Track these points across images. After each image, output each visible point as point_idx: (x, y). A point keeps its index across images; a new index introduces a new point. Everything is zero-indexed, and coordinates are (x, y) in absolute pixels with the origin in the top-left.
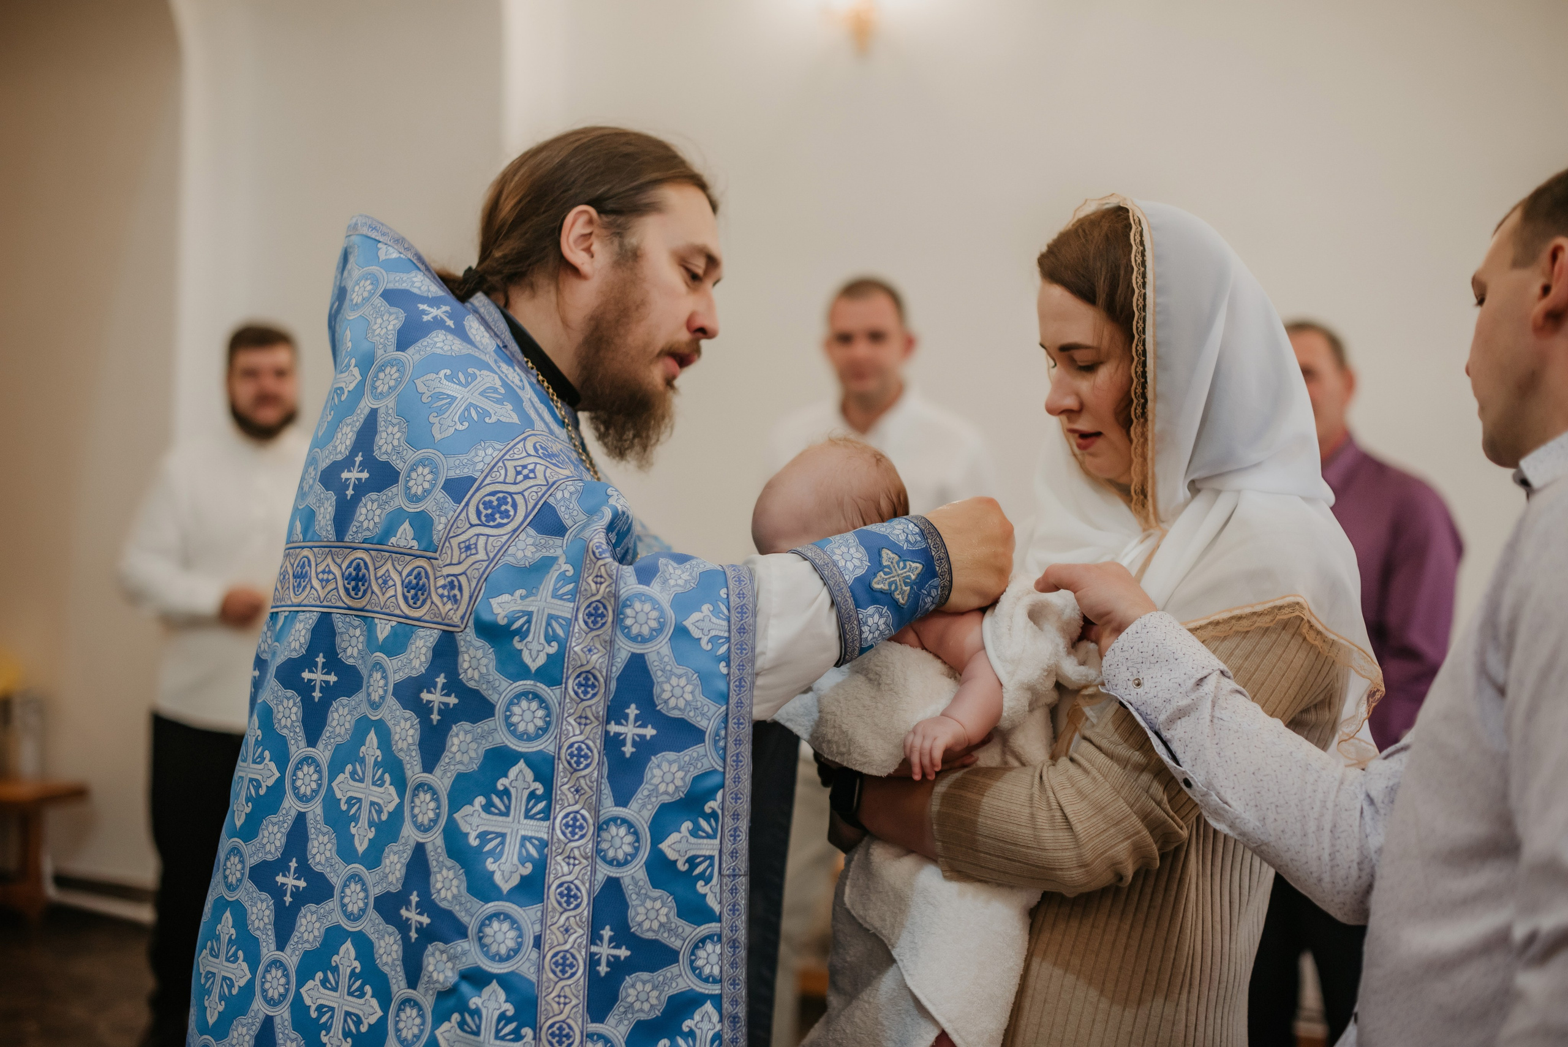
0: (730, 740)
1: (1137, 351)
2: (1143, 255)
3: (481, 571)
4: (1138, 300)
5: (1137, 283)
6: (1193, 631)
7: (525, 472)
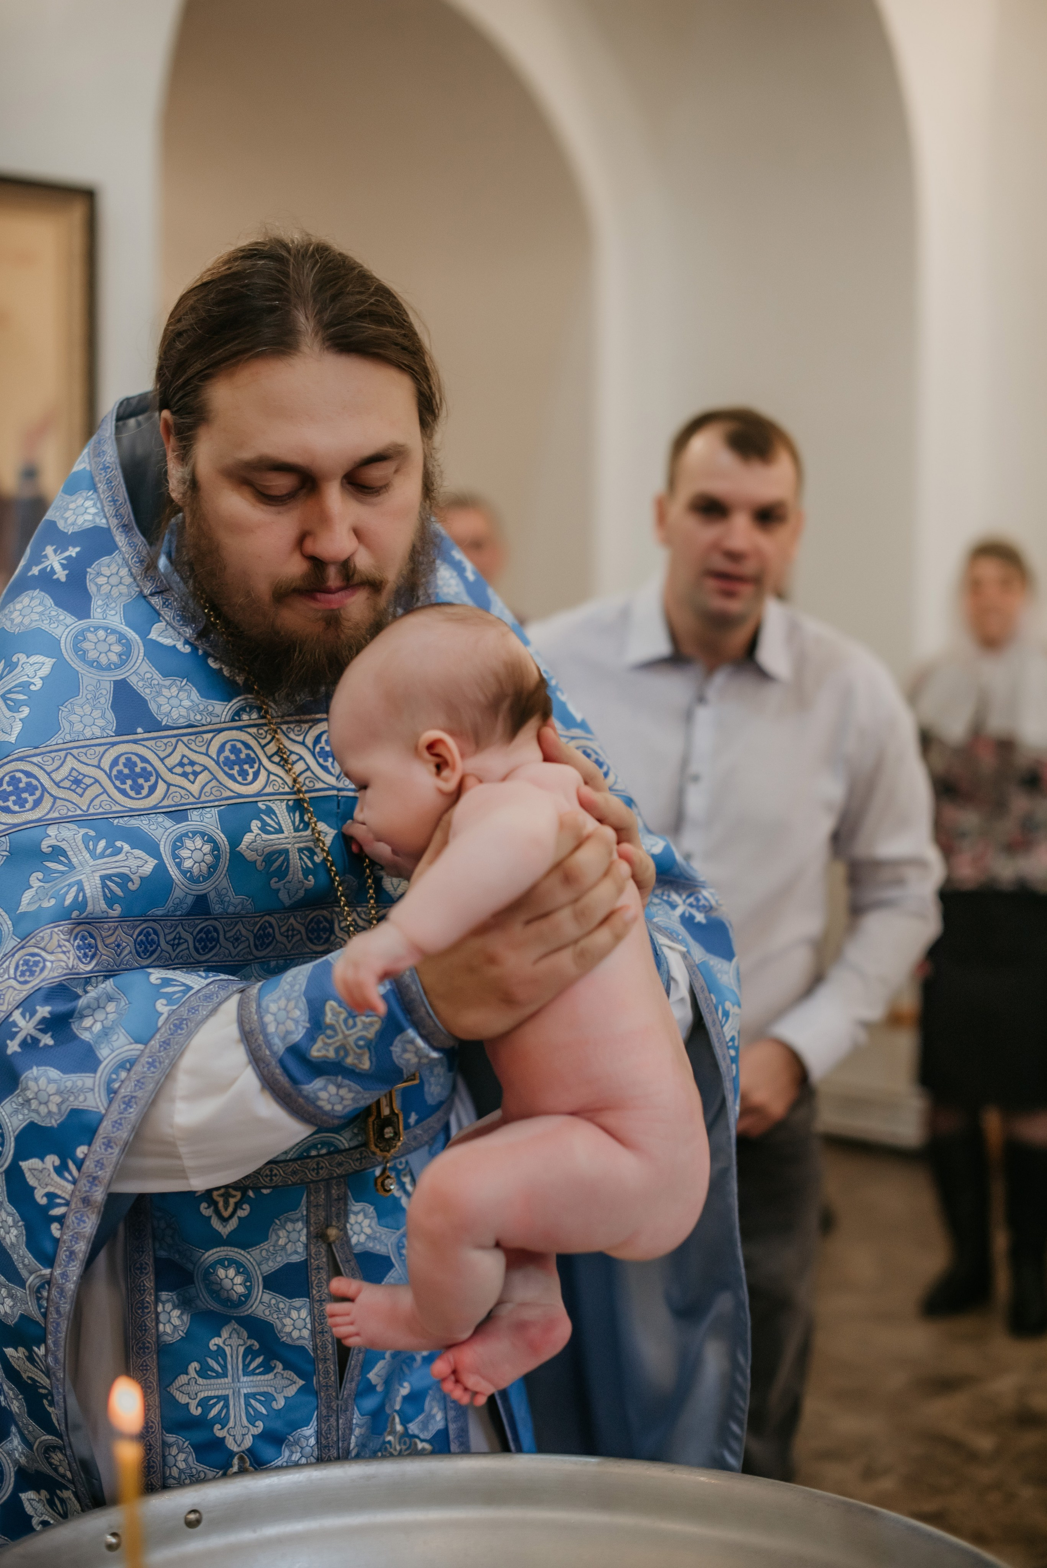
7: (188, 769)
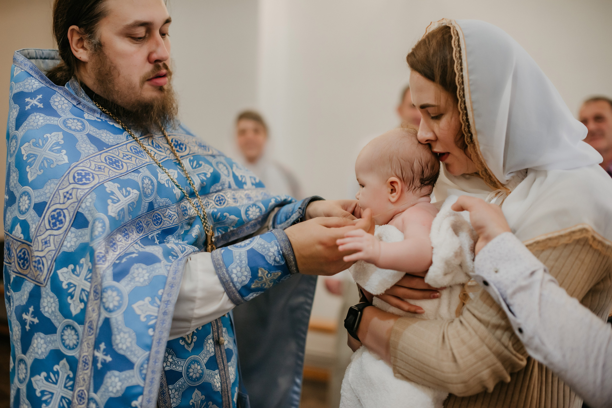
0: (150, 370)
1: (461, 108)
2: (460, 53)
3: (53, 255)
4: (458, 79)
5: (457, 69)
6: (527, 246)
